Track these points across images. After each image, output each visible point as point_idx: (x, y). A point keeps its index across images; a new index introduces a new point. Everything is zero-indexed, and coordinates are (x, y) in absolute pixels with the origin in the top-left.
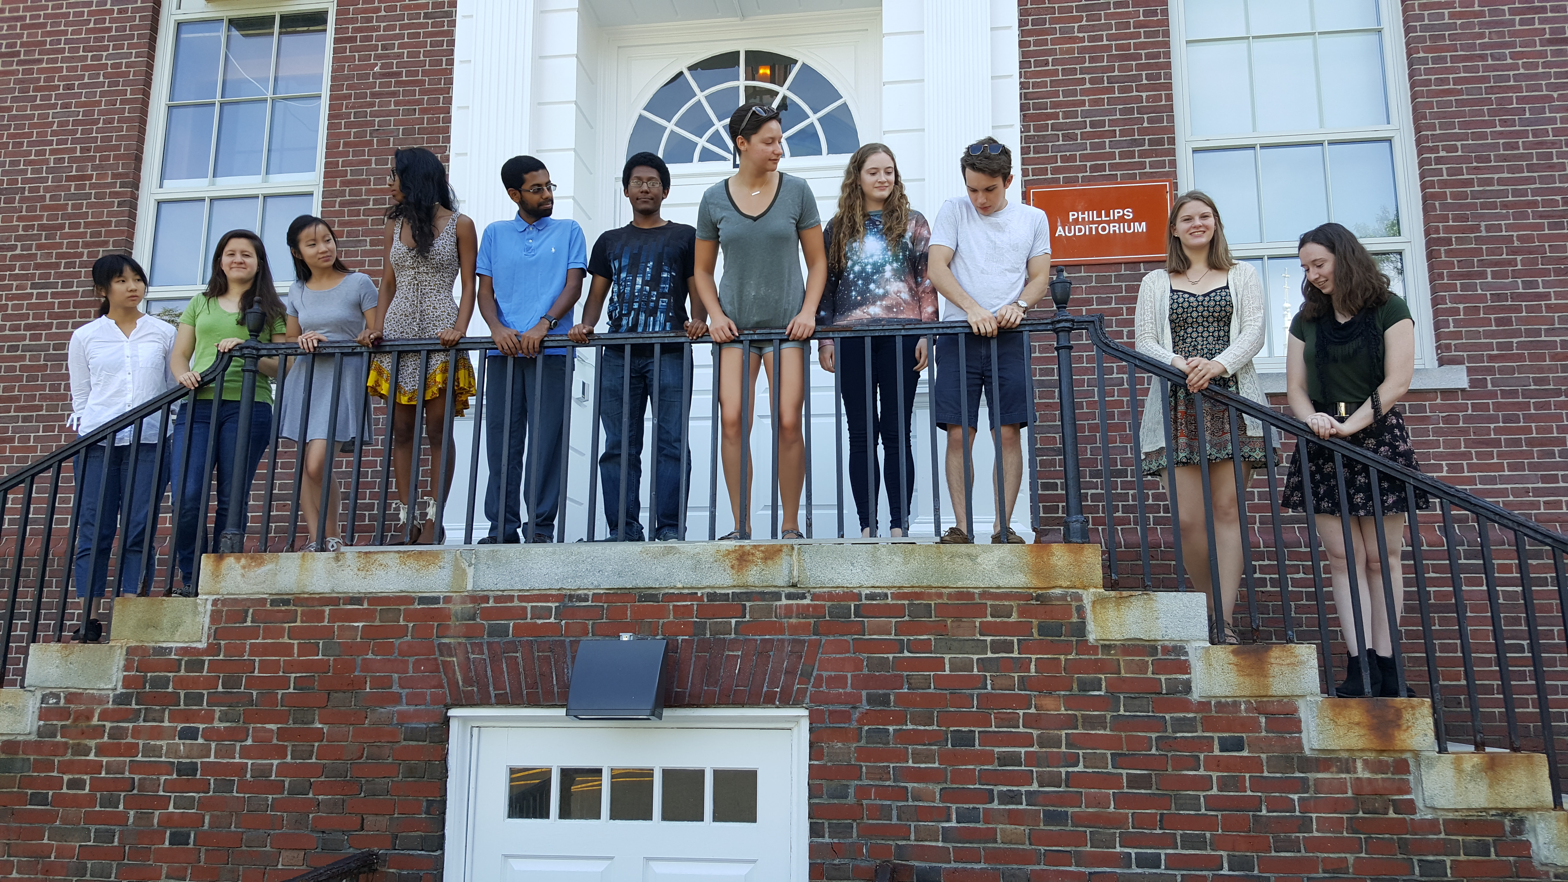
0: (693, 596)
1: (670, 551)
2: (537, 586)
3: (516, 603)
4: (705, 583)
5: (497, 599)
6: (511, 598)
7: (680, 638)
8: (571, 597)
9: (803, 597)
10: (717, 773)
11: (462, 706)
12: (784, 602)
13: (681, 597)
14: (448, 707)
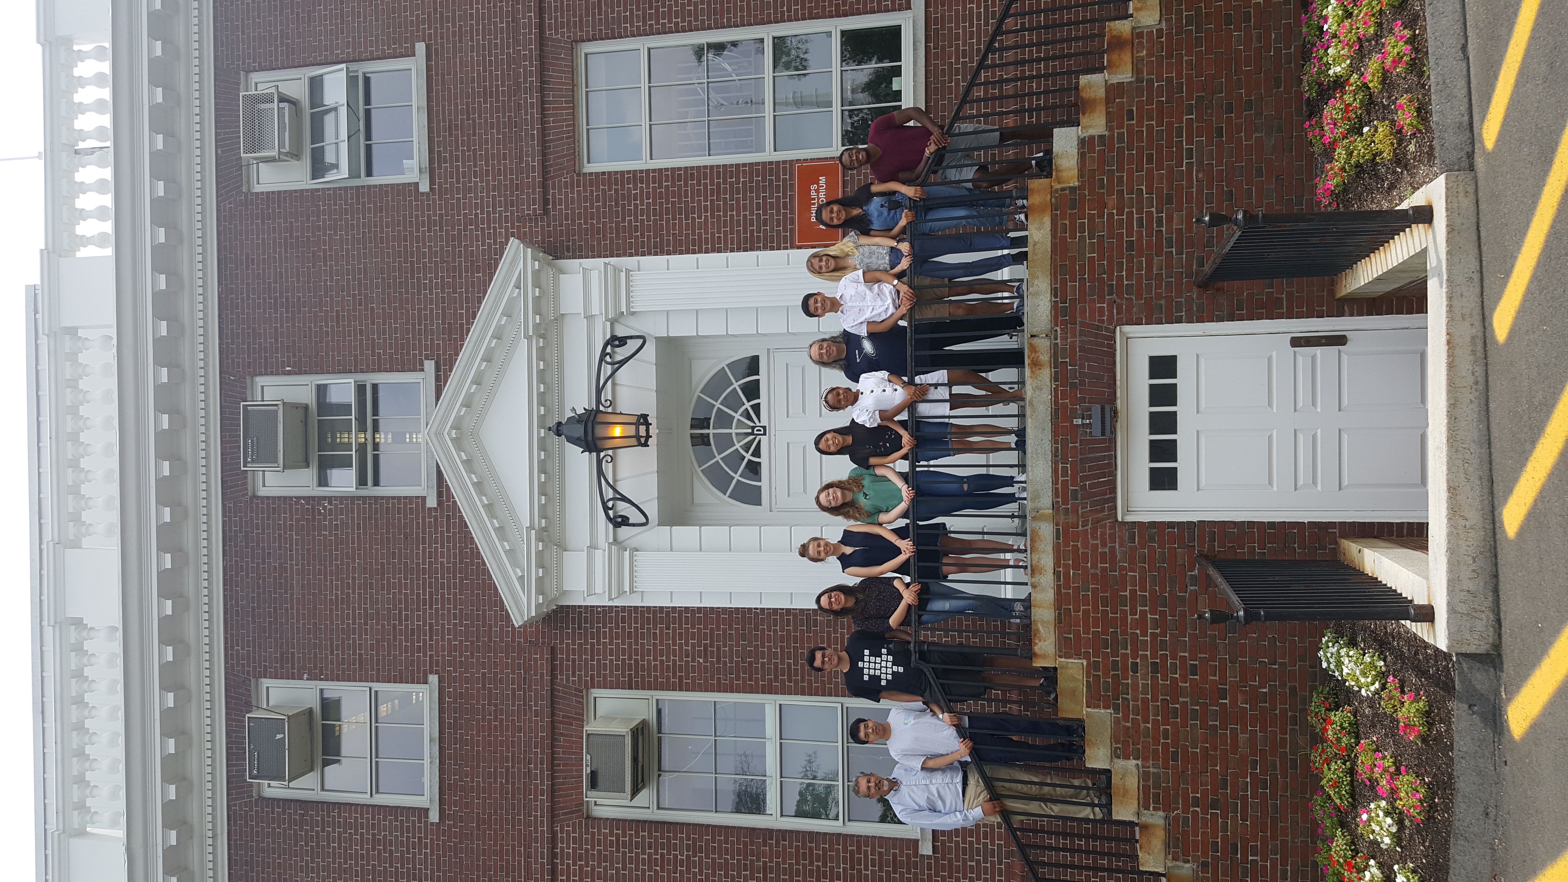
0: (1056, 390)
1: (1031, 403)
2: (1050, 474)
3: (1059, 486)
4: (1049, 384)
5: (1057, 497)
6: (1057, 489)
7: (1079, 396)
8: (1056, 456)
9: (1056, 331)
10: (1152, 377)
11: (1116, 513)
12: (1059, 341)
13: (1056, 396)
14: (1117, 520)
